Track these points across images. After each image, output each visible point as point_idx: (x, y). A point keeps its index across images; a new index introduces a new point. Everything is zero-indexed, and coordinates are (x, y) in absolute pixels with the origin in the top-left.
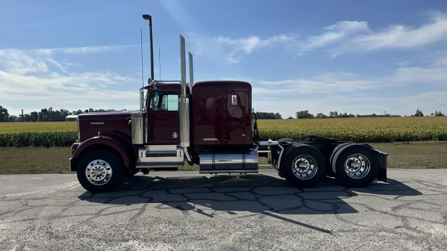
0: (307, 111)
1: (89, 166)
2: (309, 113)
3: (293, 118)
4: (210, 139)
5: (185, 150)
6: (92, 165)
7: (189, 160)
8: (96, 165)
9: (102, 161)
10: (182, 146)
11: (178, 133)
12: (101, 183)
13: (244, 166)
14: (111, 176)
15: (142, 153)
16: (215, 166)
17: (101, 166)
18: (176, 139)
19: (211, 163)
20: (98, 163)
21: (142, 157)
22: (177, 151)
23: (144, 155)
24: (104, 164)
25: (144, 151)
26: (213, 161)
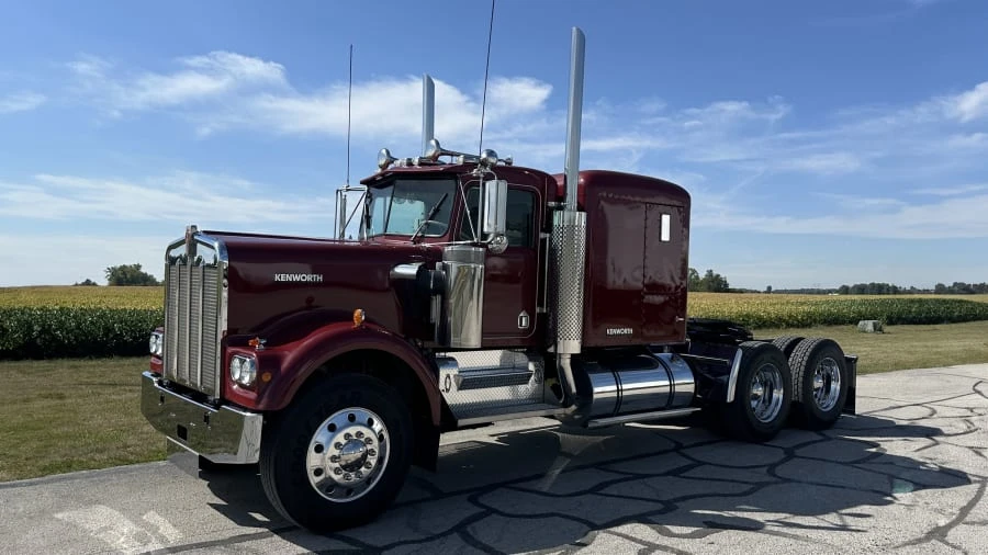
0: (138, 267)
1: (320, 436)
2: (143, 270)
3: (94, 284)
4: (619, 331)
5: (566, 363)
6: (332, 428)
7: (574, 390)
8: (347, 426)
9: (363, 413)
10: (560, 350)
11: (531, 313)
12: (356, 494)
13: (670, 399)
14: (386, 461)
15: (448, 376)
16: (620, 405)
17: (365, 431)
18: (525, 332)
19: (615, 395)
20: (352, 419)
21: (448, 390)
22: (531, 367)
23: (453, 383)
24: (370, 423)
25: (453, 372)
26: (618, 390)
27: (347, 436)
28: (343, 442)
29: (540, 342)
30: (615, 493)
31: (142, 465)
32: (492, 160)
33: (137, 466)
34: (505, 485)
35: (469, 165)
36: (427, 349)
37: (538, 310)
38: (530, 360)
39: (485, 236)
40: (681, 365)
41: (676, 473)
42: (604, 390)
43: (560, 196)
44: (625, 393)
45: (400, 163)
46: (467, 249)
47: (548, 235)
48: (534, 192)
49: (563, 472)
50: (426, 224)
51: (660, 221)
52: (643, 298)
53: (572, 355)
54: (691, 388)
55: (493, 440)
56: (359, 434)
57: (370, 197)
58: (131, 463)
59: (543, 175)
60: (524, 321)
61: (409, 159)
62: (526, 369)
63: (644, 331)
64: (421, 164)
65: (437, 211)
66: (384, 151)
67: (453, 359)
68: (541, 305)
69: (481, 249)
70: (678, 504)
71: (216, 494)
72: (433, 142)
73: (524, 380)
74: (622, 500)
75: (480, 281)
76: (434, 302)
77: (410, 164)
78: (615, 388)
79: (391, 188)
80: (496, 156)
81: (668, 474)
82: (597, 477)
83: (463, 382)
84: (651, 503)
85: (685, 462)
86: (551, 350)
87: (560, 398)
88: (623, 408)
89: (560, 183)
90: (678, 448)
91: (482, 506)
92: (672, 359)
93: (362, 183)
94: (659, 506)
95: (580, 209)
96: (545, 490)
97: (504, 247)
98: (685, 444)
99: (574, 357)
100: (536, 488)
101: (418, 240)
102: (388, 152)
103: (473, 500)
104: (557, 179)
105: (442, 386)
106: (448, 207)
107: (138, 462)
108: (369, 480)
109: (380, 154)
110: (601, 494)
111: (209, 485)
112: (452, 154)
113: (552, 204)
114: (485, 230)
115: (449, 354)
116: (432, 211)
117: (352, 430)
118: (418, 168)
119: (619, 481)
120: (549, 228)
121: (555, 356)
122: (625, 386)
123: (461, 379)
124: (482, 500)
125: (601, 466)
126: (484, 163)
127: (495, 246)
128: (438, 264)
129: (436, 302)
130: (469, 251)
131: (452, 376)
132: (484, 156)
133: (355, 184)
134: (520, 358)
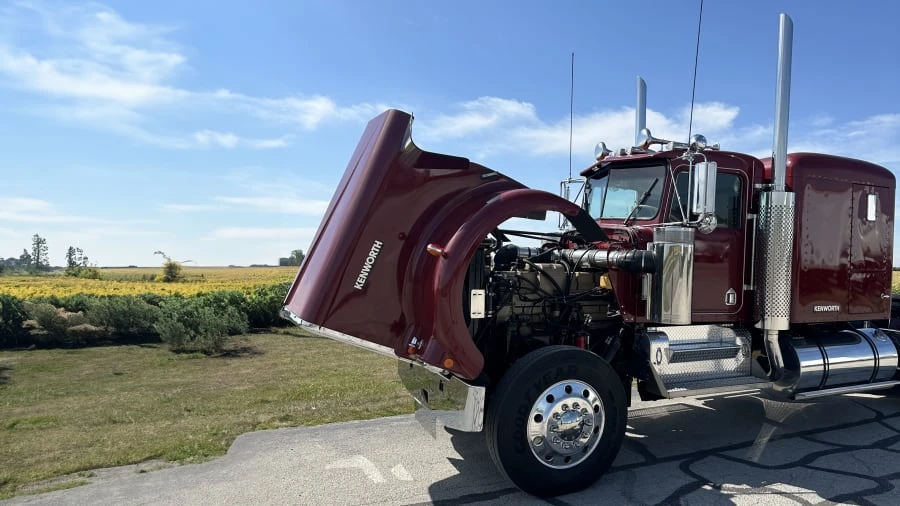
1: (539, 406)
4: (826, 308)
5: (774, 339)
6: (550, 399)
7: (782, 365)
8: (565, 397)
9: (579, 386)
10: (768, 326)
11: (738, 290)
12: (573, 462)
13: (875, 374)
14: (601, 431)
15: (659, 350)
16: (826, 378)
17: (580, 401)
18: (733, 308)
19: (822, 368)
20: (569, 390)
21: (659, 363)
22: (739, 342)
23: (664, 356)
24: (586, 394)
25: (664, 345)
26: (825, 364)
27: (565, 406)
28: (560, 411)
29: (747, 318)
30: (825, 466)
31: (402, 417)
32: (701, 145)
33: (399, 417)
34: (714, 452)
35: (678, 151)
36: (638, 324)
37: (745, 287)
38: (738, 335)
39: (694, 217)
40: (884, 340)
41: (883, 445)
42: (810, 364)
43: (768, 178)
44: (831, 367)
45: (615, 154)
46: (677, 229)
47: (755, 216)
48: (741, 176)
49: (771, 440)
50: (638, 207)
51: (867, 200)
52: (850, 275)
53: (780, 331)
54: (894, 362)
55: (700, 404)
56: (576, 405)
57: (588, 187)
58: (395, 414)
59: (751, 159)
60: (731, 298)
61: (623, 150)
62: (734, 343)
63: (851, 308)
64: (633, 153)
65: (648, 195)
66: (601, 145)
67: (663, 333)
68: (748, 283)
69: (690, 229)
70: (893, 482)
71: (456, 449)
72: (644, 132)
73: (732, 354)
74: (833, 475)
75: (689, 262)
76: (645, 281)
77: (623, 153)
78: (821, 362)
79: (606, 178)
80: (705, 141)
81: (874, 446)
82: (805, 448)
83: (674, 355)
84: (864, 480)
85: (889, 434)
86: (758, 326)
87: (767, 372)
88: (829, 382)
89: (767, 166)
90: (880, 417)
91: (693, 475)
92: (876, 334)
93: (582, 174)
94: (874, 485)
95: (788, 189)
96: (756, 460)
97: (713, 227)
98: (885, 414)
99: (781, 333)
100: (746, 458)
101: (630, 222)
102: (604, 145)
103: (685, 468)
104: (764, 163)
105: (653, 359)
106: (658, 191)
107: (400, 413)
108: (586, 448)
109: (597, 147)
110: (812, 468)
111: (452, 439)
112: (662, 143)
113: (758, 186)
114: (694, 210)
115: (660, 329)
116: (643, 196)
117: (570, 401)
118: (630, 156)
119: (826, 453)
120: (756, 209)
121: (762, 332)
122: (831, 360)
123: (672, 353)
124: (692, 468)
125: (808, 435)
126: (693, 148)
127: (703, 226)
128: (649, 245)
129: (647, 281)
130: (680, 232)
131: (662, 350)
132: (693, 141)
133: (576, 176)
134: (728, 333)
